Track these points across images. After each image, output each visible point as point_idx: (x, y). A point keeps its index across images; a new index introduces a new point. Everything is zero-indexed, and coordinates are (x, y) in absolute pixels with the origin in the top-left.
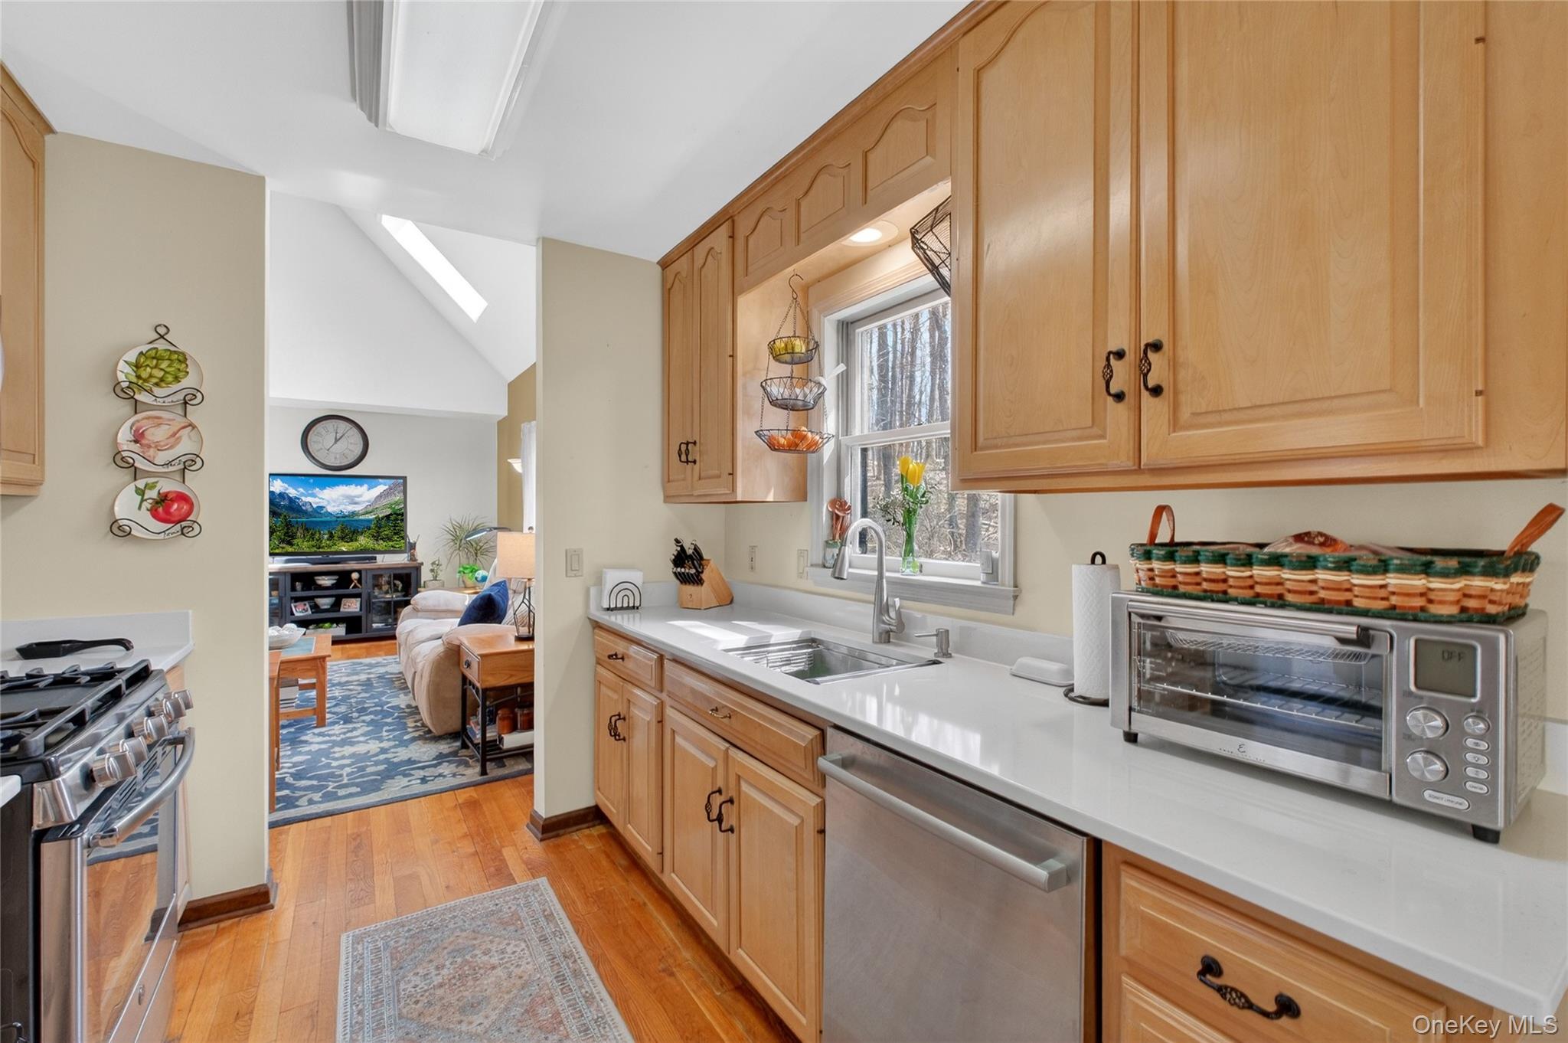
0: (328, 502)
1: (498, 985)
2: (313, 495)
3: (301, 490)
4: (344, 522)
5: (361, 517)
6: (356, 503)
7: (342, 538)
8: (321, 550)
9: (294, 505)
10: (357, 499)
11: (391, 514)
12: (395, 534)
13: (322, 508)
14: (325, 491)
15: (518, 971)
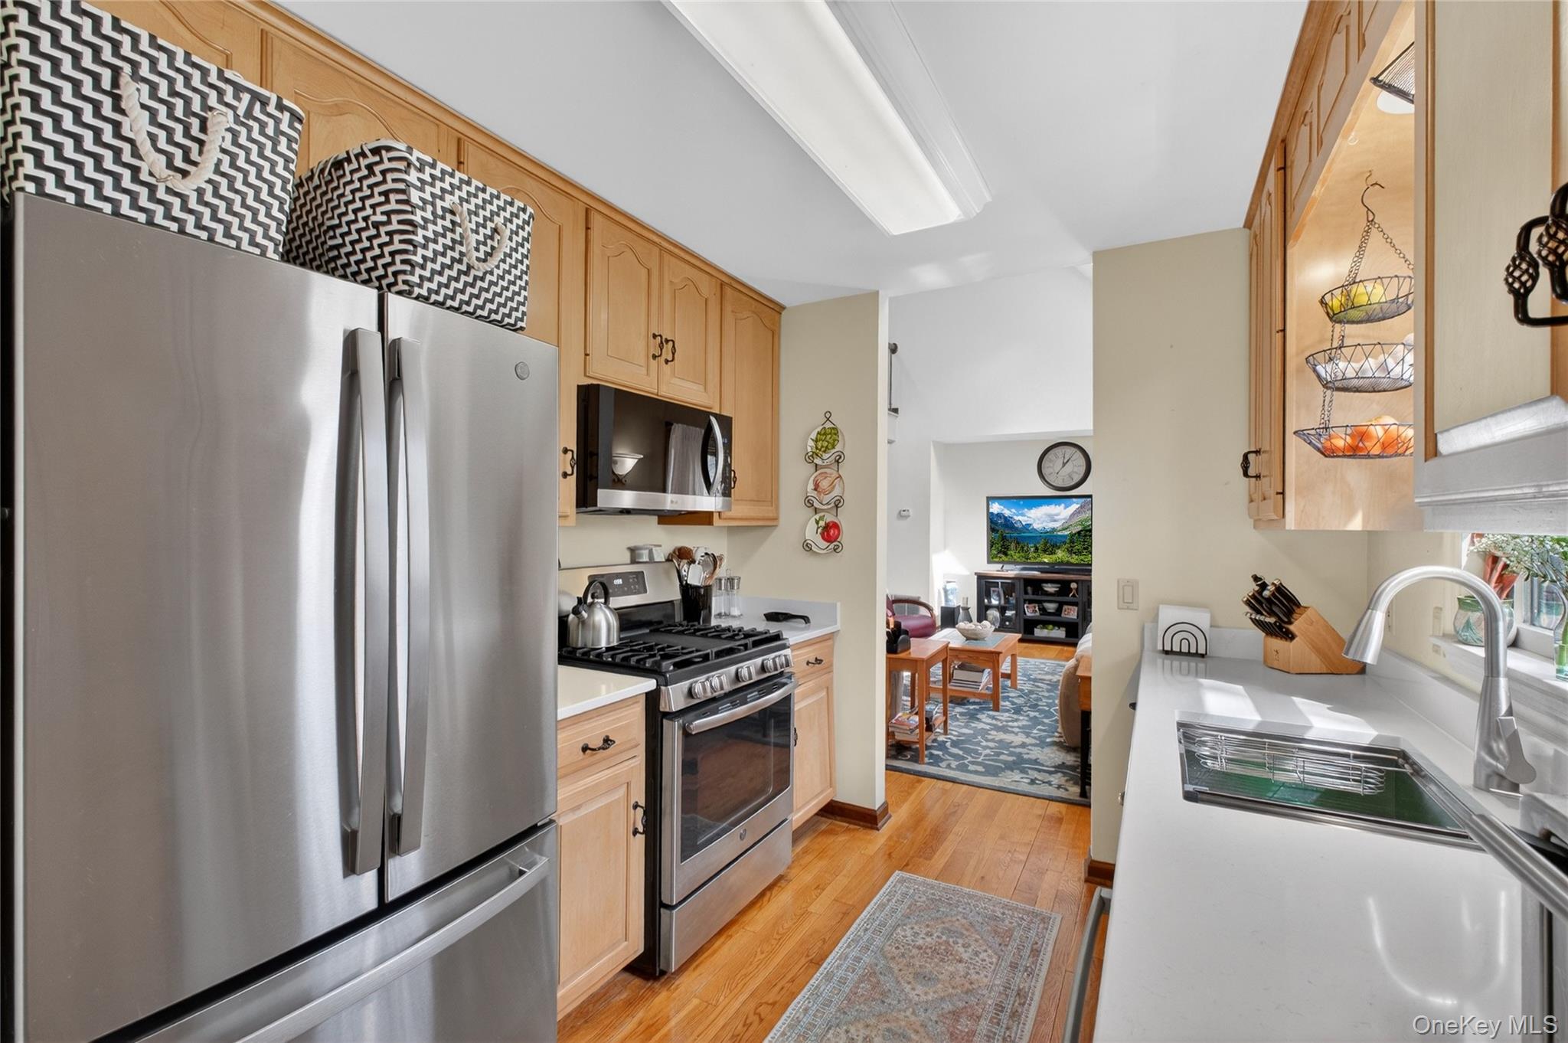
0: (1034, 520)
1: (952, 976)
2: (1023, 515)
3: (1014, 510)
4: (1046, 537)
5: (1059, 533)
6: (1055, 521)
7: (1045, 551)
8: (1029, 561)
9: (1008, 524)
10: (1056, 517)
11: (1082, 531)
12: (1085, 549)
13: (1030, 525)
14: (1032, 511)
15: (974, 977)
